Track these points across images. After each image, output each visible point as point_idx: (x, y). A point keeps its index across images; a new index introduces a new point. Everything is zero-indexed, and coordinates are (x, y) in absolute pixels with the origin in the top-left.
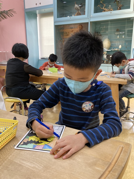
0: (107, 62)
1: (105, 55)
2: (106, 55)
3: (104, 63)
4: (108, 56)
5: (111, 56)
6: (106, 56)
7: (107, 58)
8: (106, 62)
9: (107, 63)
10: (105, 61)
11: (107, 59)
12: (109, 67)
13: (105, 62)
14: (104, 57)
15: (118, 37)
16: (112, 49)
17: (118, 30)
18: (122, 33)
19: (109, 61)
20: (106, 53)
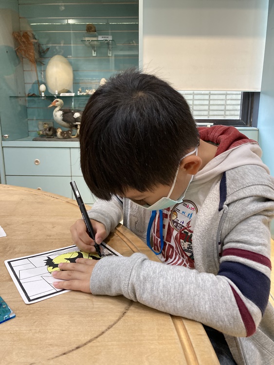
0: (67, 132)
1: (58, 109)
2: (60, 110)
3: (56, 136)
4: (67, 114)
5: (77, 115)
6: (61, 112)
7: (64, 120)
8: (62, 133)
9: (66, 137)
10: (59, 131)
11: (64, 123)
12: (72, 150)
13: (59, 134)
14: (54, 116)
15: (94, 54)
16: (79, 92)
17: (93, 29)
18: (105, 39)
19: (71, 131)
20: (59, 105)
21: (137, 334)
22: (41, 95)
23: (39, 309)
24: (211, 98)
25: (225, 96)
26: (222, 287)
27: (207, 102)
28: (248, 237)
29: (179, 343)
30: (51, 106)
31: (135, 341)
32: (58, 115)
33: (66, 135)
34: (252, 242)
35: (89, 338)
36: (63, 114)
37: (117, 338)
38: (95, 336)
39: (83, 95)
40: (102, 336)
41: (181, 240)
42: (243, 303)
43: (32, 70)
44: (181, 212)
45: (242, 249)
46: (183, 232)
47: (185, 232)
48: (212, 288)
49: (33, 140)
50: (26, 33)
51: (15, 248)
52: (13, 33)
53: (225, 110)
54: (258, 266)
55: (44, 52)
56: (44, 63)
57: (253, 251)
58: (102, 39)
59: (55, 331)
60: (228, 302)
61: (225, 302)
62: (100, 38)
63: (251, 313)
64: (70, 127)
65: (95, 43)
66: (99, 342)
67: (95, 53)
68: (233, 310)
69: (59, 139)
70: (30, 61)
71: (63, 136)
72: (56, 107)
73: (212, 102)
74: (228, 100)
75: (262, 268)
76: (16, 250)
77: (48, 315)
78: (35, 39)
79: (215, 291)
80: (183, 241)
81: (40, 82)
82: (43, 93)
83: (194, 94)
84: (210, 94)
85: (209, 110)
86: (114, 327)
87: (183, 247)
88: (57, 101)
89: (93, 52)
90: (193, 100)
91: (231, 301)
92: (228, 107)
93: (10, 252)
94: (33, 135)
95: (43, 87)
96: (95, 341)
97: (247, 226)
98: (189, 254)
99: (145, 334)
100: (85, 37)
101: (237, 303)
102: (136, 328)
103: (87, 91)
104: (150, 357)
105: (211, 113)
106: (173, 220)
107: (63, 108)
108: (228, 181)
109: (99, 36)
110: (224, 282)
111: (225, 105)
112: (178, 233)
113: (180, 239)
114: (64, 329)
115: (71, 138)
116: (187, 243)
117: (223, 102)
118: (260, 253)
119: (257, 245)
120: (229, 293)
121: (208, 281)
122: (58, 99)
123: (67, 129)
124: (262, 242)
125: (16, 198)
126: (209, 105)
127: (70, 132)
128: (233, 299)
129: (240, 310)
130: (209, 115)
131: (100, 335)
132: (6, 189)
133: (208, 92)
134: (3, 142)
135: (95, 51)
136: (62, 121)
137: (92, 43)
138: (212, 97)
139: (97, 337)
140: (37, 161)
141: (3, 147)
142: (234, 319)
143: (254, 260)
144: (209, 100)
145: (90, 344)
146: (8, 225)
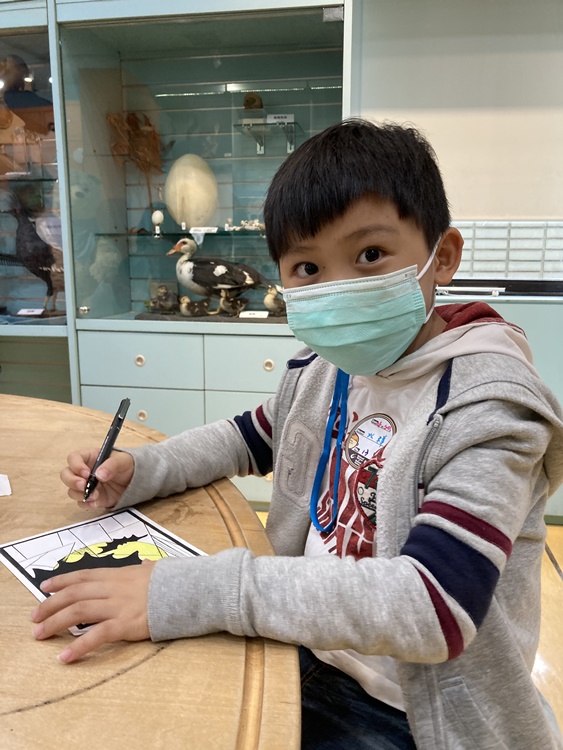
0: (201, 303)
1: (185, 258)
2: (189, 260)
5: (220, 270)
6: (191, 265)
7: (194, 279)
8: (190, 306)
9: (198, 312)
11: (195, 286)
12: (207, 338)
13: (184, 306)
14: (178, 272)
15: (260, 150)
16: (227, 225)
17: (256, 104)
18: (280, 120)
19: (208, 301)
20: (187, 251)
21: (166, 690)
22: (154, 230)
23: (9, 629)
24: (513, 235)
25: (542, 231)
26: (402, 575)
27: (503, 245)
28: (469, 486)
29: (238, 714)
30: (173, 251)
31: (157, 701)
32: (185, 269)
33: (197, 309)
34: (475, 497)
35: (74, 688)
36: (194, 268)
37: (126, 694)
38: (88, 685)
39: (234, 230)
40: (100, 687)
41: (360, 484)
42: (442, 599)
43: (140, 184)
44: (366, 434)
45: (454, 505)
46: (367, 468)
47: (371, 468)
48: (387, 579)
49: (136, 318)
50: (133, 114)
51: (16, 517)
52: (108, 116)
53: (543, 261)
54: (474, 540)
55: (164, 149)
56: (163, 170)
57: (473, 514)
58: (275, 121)
59: (20, 669)
60: (417, 598)
61: (411, 600)
62: (271, 120)
63: (455, 616)
64: (206, 294)
65: (263, 129)
66: (89, 697)
67: (262, 148)
68: (427, 612)
69: (184, 316)
70: (138, 166)
71: (192, 312)
72: (182, 254)
73: (513, 244)
74: (551, 238)
75: (482, 544)
76: (17, 520)
77: (21, 640)
78: (150, 125)
79: (393, 583)
80: (363, 486)
81: (154, 206)
82: (157, 228)
83: (474, 227)
84: (510, 228)
85: (508, 260)
86: (129, 672)
87: (359, 497)
88: (184, 243)
89: (258, 145)
90: (474, 239)
91: (421, 595)
92: (549, 255)
93: (5, 523)
94: (139, 308)
95: (158, 216)
96: (82, 695)
97: (473, 465)
98: (368, 512)
99: (180, 690)
100: (241, 117)
101: (433, 600)
102: (168, 679)
103: (243, 222)
104: (169, 734)
105: (512, 266)
106: (350, 450)
107: (195, 257)
108: (454, 378)
109: (268, 116)
110: (406, 566)
111: (543, 250)
112: (355, 472)
113: (358, 480)
114: (38, 668)
115: (208, 315)
116: (370, 490)
117: (539, 244)
118: (485, 520)
119: (482, 504)
120: (418, 584)
121: (379, 569)
122: (186, 240)
123: (201, 298)
124: (494, 500)
125: (57, 426)
126: (508, 250)
127: (206, 304)
128: (426, 593)
129: (437, 611)
130: (507, 271)
131: (97, 685)
132: (47, 408)
133: (505, 223)
134: (77, 320)
135: (261, 145)
136: (192, 283)
137: (255, 129)
138: (514, 233)
139: (89, 689)
140: (139, 359)
141: (77, 330)
142: (429, 627)
143: (470, 529)
144: (509, 239)
145: (71, 699)
146: (24, 474)
